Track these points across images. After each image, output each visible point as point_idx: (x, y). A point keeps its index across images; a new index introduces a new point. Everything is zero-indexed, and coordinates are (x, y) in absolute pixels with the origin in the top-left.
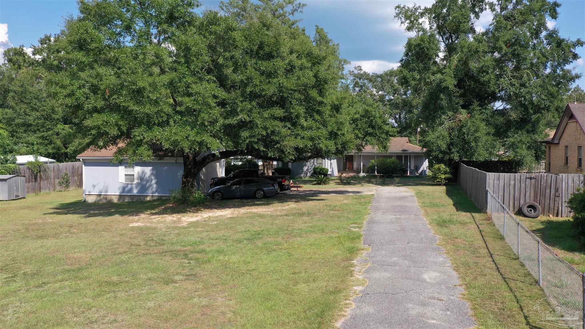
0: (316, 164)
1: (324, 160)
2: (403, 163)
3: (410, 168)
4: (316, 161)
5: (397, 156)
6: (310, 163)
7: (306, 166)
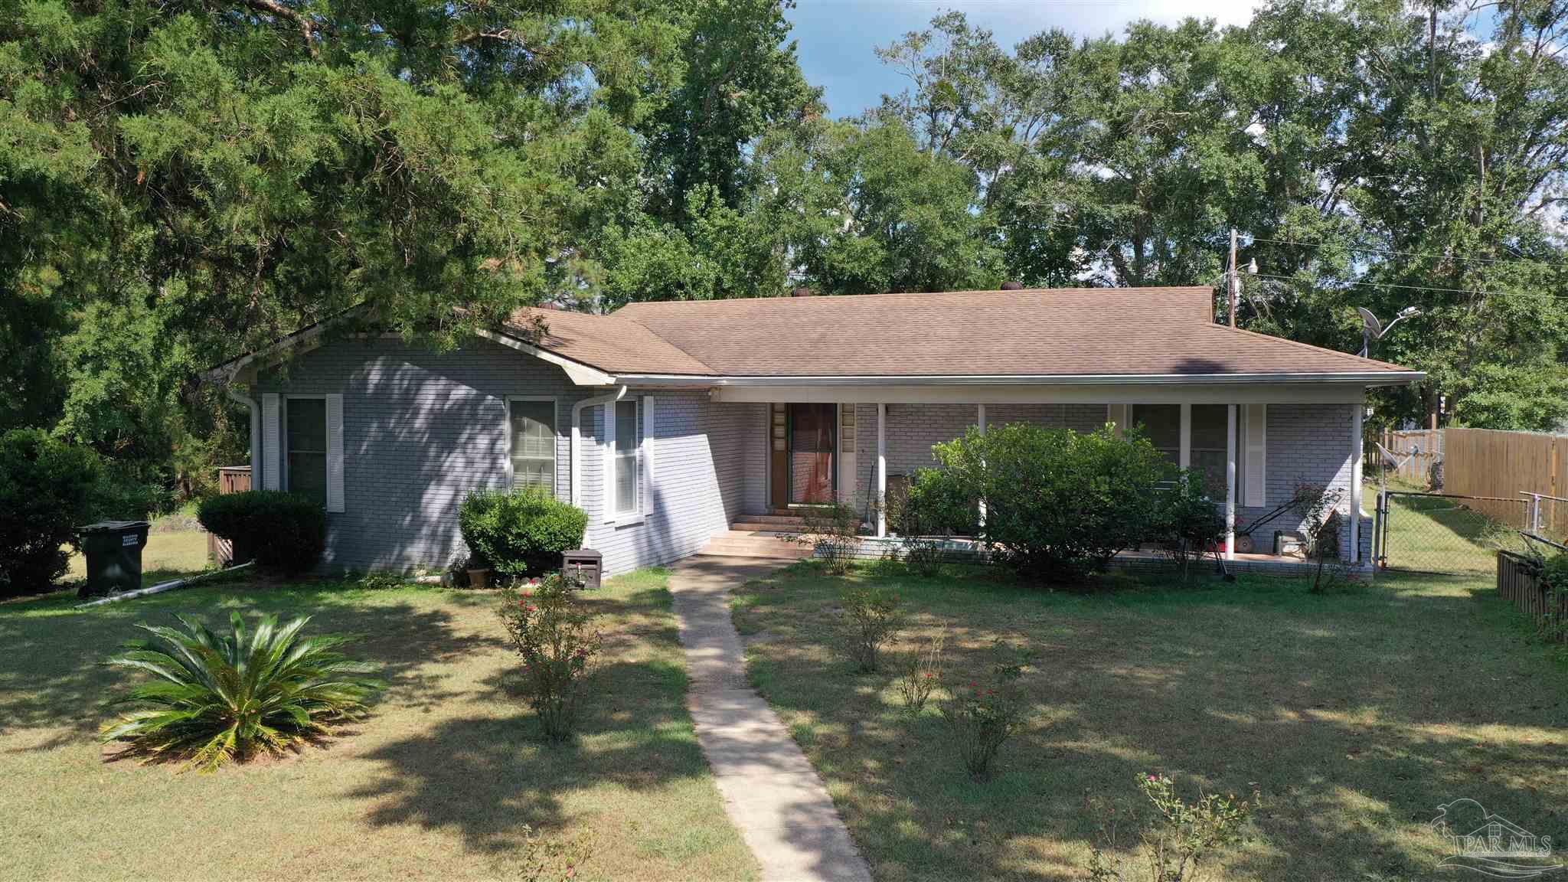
0: (506, 464)
1: (561, 441)
2: (1185, 462)
3: (1237, 501)
4: (505, 445)
5: (1139, 412)
6: (470, 463)
7: (438, 476)
